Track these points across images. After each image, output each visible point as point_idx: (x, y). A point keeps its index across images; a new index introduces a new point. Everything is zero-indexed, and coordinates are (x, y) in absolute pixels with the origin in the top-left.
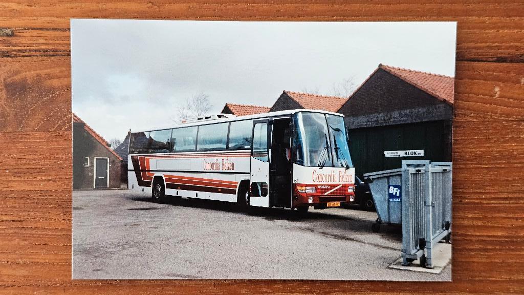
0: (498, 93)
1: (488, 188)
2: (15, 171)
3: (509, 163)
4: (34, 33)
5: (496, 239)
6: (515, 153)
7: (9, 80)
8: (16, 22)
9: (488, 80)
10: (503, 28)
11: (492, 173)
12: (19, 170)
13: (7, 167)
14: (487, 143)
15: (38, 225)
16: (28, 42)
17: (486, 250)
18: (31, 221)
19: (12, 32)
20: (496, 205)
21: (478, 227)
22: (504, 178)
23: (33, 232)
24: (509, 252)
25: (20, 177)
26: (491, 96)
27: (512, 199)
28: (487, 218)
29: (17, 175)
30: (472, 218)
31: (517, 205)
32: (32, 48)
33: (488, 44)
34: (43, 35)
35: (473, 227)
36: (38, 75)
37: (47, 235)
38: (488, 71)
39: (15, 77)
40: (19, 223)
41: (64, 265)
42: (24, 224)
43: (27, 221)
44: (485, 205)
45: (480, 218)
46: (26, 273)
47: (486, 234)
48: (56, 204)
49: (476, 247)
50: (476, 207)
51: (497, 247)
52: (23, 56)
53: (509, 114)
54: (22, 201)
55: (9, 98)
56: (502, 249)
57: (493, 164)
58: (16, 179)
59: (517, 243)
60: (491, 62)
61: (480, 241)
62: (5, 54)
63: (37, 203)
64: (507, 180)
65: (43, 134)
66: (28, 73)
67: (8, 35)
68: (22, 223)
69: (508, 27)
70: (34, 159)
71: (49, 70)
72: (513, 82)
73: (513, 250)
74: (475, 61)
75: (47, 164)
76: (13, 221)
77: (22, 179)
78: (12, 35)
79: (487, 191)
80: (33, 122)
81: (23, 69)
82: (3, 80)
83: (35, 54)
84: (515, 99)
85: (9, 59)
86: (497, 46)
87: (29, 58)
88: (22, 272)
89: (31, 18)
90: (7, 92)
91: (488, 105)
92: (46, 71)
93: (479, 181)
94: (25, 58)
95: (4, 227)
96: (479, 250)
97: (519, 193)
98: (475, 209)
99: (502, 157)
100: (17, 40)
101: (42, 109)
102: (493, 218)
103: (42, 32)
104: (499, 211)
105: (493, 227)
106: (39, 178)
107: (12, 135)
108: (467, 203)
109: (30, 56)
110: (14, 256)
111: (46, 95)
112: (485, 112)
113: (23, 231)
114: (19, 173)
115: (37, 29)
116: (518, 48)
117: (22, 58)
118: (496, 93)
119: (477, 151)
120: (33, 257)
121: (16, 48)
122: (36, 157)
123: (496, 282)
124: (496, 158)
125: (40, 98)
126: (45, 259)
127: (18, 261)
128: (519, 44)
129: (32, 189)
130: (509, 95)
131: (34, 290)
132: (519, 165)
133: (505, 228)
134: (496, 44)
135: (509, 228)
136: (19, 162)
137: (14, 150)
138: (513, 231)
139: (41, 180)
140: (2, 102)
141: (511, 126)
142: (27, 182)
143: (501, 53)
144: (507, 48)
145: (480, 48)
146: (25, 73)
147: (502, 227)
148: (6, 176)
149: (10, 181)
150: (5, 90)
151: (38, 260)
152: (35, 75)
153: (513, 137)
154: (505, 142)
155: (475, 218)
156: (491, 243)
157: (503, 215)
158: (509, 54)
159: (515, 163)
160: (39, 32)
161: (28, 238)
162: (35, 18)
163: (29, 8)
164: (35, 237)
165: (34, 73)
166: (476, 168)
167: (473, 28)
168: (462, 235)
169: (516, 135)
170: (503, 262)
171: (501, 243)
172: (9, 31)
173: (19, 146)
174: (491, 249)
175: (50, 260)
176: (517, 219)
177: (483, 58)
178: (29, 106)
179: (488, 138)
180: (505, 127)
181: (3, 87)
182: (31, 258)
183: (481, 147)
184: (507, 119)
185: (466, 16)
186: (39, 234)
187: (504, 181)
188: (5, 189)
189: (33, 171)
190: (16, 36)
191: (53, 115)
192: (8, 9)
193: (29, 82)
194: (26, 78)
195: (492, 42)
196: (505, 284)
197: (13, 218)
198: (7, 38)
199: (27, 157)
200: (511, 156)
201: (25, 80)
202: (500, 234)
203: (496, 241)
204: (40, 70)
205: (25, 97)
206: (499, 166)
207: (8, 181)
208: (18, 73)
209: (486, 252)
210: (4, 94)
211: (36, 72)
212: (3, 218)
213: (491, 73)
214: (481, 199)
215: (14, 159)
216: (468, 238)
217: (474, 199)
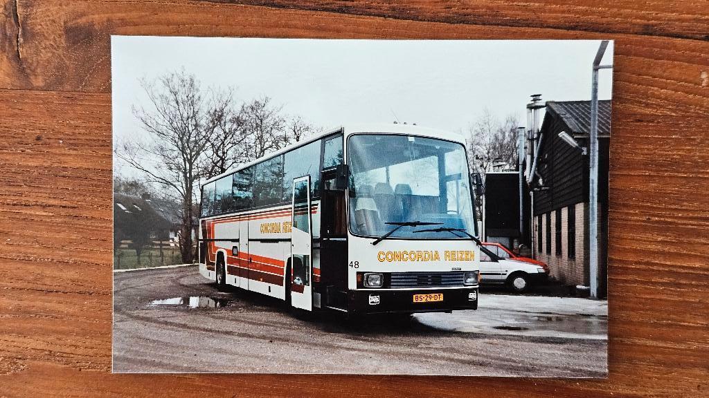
0: (706, 81)
1: (685, 203)
2: (71, 142)
5: (693, 272)
7: (69, 24)
9: (693, 63)
11: (691, 184)
12: (76, 141)
13: (60, 136)
14: (685, 145)
15: (96, 214)
17: (679, 285)
18: (87, 209)
20: (696, 227)
21: (670, 254)
23: (89, 223)
25: (75, 150)
26: (696, 84)
28: (682, 242)
29: (73, 147)
30: (662, 242)
33: (696, 16)
35: (663, 253)
36: (108, 20)
38: (693, 51)
39: (79, 21)
40: (71, 210)
42: (76, 212)
43: (82, 207)
44: (681, 226)
45: (674, 243)
46: (76, 276)
47: (679, 264)
49: (666, 280)
50: (669, 227)
51: (693, 283)
54: (77, 181)
55: (69, 47)
57: (693, 173)
58: (71, 152)
60: (697, 39)
61: (670, 273)
63: (96, 186)
66: (96, 16)
68: (76, 210)
70: (97, 128)
71: (124, 15)
74: (678, 37)
76: (64, 207)
77: (80, 153)
79: (683, 208)
80: (99, 81)
81: (90, 10)
82: (62, 24)
88: (71, 274)
90: (68, 40)
91: (691, 96)
92: (120, 15)
95: (51, 214)
96: (669, 284)
98: (668, 230)
102: (689, 243)
104: (698, 235)
105: (689, 256)
106: (101, 153)
107: (69, 95)
108: (657, 222)
110: (61, 253)
112: (687, 104)
113: (75, 221)
114: (76, 145)
118: (703, 80)
119: (674, 155)
120: (85, 255)
122: (99, 125)
123: (688, 328)
124: (696, 165)
127: (66, 259)
129: (91, 167)
131: (85, 299)
133: (704, 257)
136: (77, 131)
137: (71, 114)
139: (105, 156)
140: (60, 52)
142: (85, 158)
145: (686, 20)
146: (93, 16)
147: (700, 257)
148: (59, 147)
149: (64, 154)
150: (64, 37)
151: (93, 260)
152: (105, 19)
155: (667, 242)
156: (686, 276)
157: (703, 240)
161: (81, 230)
164: (91, 230)
165: (104, 17)
166: (671, 177)
168: (647, 263)
170: (700, 302)
171: (698, 277)
173: (79, 109)
174: (685, 284)
177: (689, 33)
178: (94, 58)
179: (690, 139)
181: (63, 32)
182: (83, 257)
183: (680, 150)
186: (97, 227)
188: (55, 165)
189: (94, 143)
193: (96, 27)
194: (93, 22)
195: (701, 14)
196: (701, 332)
197: (64, 203)
199: (88, 125)
201: (91, 24)
202: (698, 265)
203: (692, 273)
204: (112, 13)
205: (91, 46)
206: (701, 176)
207: (59, 155)
208: (83, 15)
209: (679, 288)
210: (63, 41)
211: (107, 15)
212: (52, 202)
213: (698, 54)
214: (676, 218)
215: (70, 126)
216: (655, 268)
217: (667, 217)
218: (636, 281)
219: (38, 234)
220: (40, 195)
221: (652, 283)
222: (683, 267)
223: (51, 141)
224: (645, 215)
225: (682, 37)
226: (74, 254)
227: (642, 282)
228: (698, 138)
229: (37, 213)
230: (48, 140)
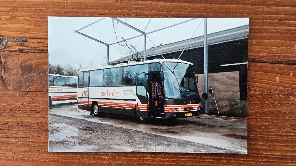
0: (278, 80)
1: (271, 129)
2: (25, 111)
3: (282, 117)
4: (37, 40)
6: (286, 111)
7: (23, 65)
8: (28, 35)
9: (273, 73)
10: (282, 46)
11: (273, 122)
13: (20, 109)
14: (271, 106)
15: (35, 140)
16: (34, 45)
18: (32, 138)
19: (26, 40)
20: (275, 139)
21: (266, 149)
22: (280, 125)
24: (281, 164)
25: (26, 114)
26: (274, 81)
27: (284, 135)
28: (270, 145)
30: (262, 145)
31: (287, 139)
32: (35, 48)
33: (273, 54)
34: (42, 42)
35: (263, 150)
36: (38, 63)
37: (39, 145)
38: (273, 68)
39: (26, 63)
40: (25, 139)
41: (48, 162)
43: (29, 137)
44: (270, 138)
45: (267, 145)
47: (269, 154)
48: (45, 129)
49: (264, 160)
50: (265, 139)
51: (275, 161)
52: (32, 52)
53: (283, 91)
54: (27, 127)
55: (22, 74)
56: (277, 162)
57: (274, 117)
58: (25, 115)
59: (286, 159)
60: (275, 63)
61: (266, 157)
62: (22, 51)
64: (282, 126)
65: (39, 93)
66: (33, 61)
67: (23, 41)
68: (27, 138)
69: (284, 46)
70: (34, 106)
72: (286, 74)
73: (283, 163)
74: (267, 63)
75: (41, 109)
77: (28, 116)
78: (26, 41)
79: (271, 131)
80: (35, 87)
81: (31, 59)
82: (20, 64)
83: (37, 51)
84: (287, 84)
85: (24, 53)
86: (278, 56)
87: (34, 54)
89: (36, 33)
90: (22, 70)
91: (272, 86)
92: (43, 60)
93: (266, 125)
94: (32, 53)
95: (17, 140)
96: (266, 162)
97: (288, 132)
98: (264, 140)
99: (279, 114)
100: (28, 44)
101: (40, 80)
102: (273, 145)
103: (41, 40)
104: (277, 142)
105: (273, 150)
106: (36, 116)
107: (24, 93)
108: (260, 137)
109: (35, 52)
110: (22, 156)
111: (42, 73)
112: (271, 89)
113: (27, 143)
114: (26, 113)
115: (39, 39)
116: (289, 57)
117: (30, 53)
119: (266, 110)
120: (31, 156)
121: (27, 48)
122: (35, 104)
124: (276, 114)
125: (39, 74)
126: (38, 158)
127: (24, 158)
128: (290, 55)
129: (33, 121)
130: (283, 81)
132: (288, 118)
133: (279, 151)
134: (278, 54)
135: (282, 151)
136: (27, 107)
137: (24, 101)
138: (284, 153)
139: (38, 117)
140: (19, 76)
141: (284, 97)
142: (29, 117)
143: (281, 59)
144: (283, 57)
145: (269, 56)
146: (32, 61)
147: (278, 150)
148: (20, 114)
149: (21, 117)
150: (21, 70)
151: (34, 158)
152: (37, 62)
153: (285, 103)
154: (281, 106)
155: (264, 145)
156: (272, 158)
157: (279, 144)
158: (284, 60)
159: (286, 117)
160: (39, 40)
162: (38, 33)
163: (35, 28)
164: (33, 147)
165: (36, 61)
166: (265, 119)
167: (266, 46)
168: (257, 154)
169: (287, 102)
171: (277, 159)
172: (24, 39)
173: (27, 98)
174: (272, 162)
175: (40, 158)
176: (286, 146)
177: (271, 61)
178: (33, 78)
179: (272, 103)
180: (281, 98)
181: (20, 68)
182: (30, 157)
183: (268, 108)
184: (282, 93)
185: (262, 39)
186: (35, 145)
187: (280, 126)
188: (18, 121)
189: (33, 112)
190: (28, 42)
191: (45, 84)
192: (24, 28)
193: (33, 65)
194: (32, 63)
195: (276, 53)
197: (22, 136)
198: (23, 43)
199: (31, 104)
200: (284, 113)
201: (31, 64)
202: (277, 154)
203: (275, 157)
204: (40, 59)
205: (31, 73)
206: (277, 118)
207: (20, 117)
208: (28, 61)
209: (269, 163)
210: (20, 71)
211: (37, 61)
212: (17, 136)
213: (275, 69)
214: (268, 135)
215: (24, 105)
216: (260, 155)
217: (264, 135)
218: (252, 161)
219: (12, 149)
220: (12, 133)
221: (259, 161)
222: (272, 155)
223: (17, 111)
224: (255, 134)
225: (268, 63)
226: (27, 156)
227: (255, 161)
228: (276, 103)
229: (12, 140)
230: (15, 111)
